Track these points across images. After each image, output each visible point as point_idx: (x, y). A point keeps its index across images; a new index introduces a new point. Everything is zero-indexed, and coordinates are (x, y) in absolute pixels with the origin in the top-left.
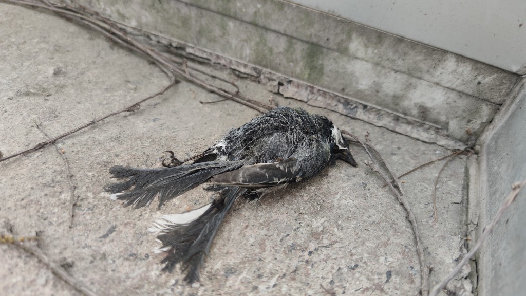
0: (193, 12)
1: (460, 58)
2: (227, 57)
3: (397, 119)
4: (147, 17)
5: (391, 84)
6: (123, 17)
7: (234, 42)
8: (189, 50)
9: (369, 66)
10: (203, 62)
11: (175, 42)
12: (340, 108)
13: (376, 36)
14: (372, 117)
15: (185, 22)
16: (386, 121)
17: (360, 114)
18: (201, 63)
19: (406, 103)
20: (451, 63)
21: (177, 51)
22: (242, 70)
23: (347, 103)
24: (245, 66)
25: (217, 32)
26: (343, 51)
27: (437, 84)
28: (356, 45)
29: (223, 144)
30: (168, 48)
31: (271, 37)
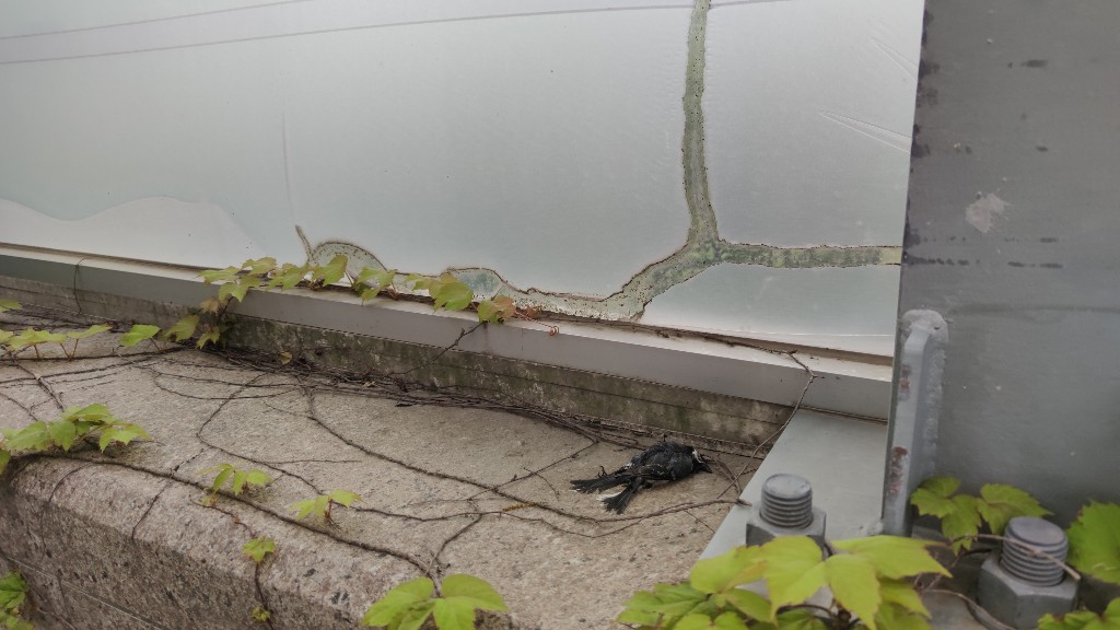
0: (604, 398)
1: (761, 403)
2: (629, 423)
3: (742, 447)
4: (573, 405)
5: (731, 425)
6: (556, 407)
7: (632, 413)
8: (603, 423)
9: (715, 415)
10: (613, 429)
11: (593, 418)
12: (706, 446)
13: (713, 397)
14: (726, 449)
15: (599, 404)
16: (736, 450)
17: (719, 448)
18: (611, 430)
19: (743, 436)
20: (758, 407)
21: (595, 425)
22: (640, 430)
23: (709, 442)
24: (641, 427)
25: (621, 408)
26: (698, 409)
27: (756, 420)
28: (704, 404)
29: (630, 465)
30: (588, 424)
31: (654, 406)
